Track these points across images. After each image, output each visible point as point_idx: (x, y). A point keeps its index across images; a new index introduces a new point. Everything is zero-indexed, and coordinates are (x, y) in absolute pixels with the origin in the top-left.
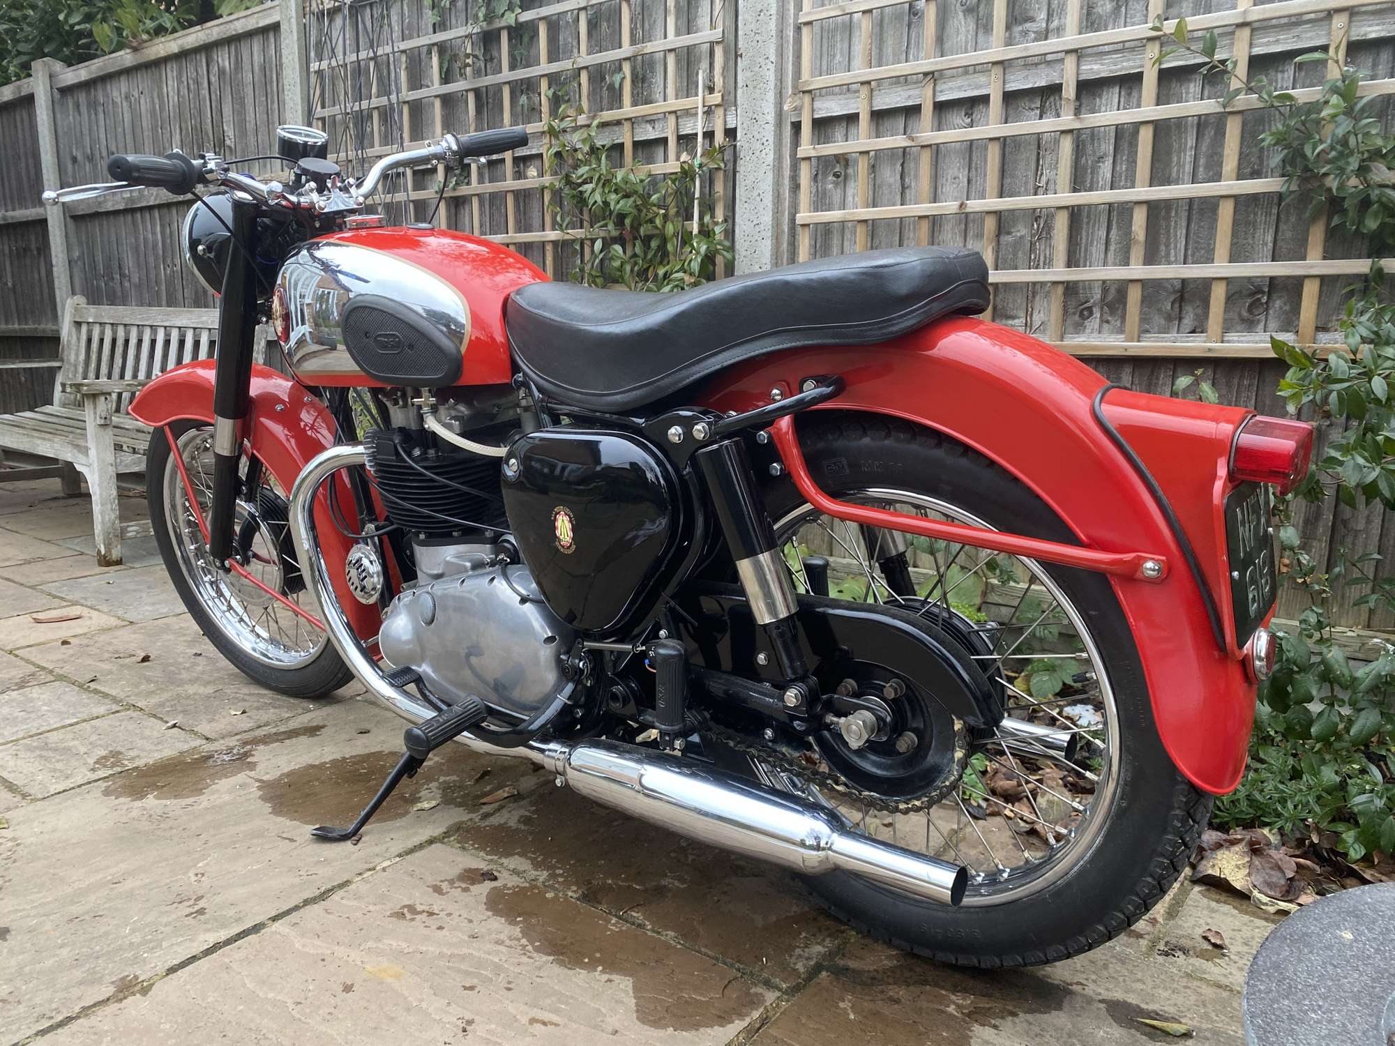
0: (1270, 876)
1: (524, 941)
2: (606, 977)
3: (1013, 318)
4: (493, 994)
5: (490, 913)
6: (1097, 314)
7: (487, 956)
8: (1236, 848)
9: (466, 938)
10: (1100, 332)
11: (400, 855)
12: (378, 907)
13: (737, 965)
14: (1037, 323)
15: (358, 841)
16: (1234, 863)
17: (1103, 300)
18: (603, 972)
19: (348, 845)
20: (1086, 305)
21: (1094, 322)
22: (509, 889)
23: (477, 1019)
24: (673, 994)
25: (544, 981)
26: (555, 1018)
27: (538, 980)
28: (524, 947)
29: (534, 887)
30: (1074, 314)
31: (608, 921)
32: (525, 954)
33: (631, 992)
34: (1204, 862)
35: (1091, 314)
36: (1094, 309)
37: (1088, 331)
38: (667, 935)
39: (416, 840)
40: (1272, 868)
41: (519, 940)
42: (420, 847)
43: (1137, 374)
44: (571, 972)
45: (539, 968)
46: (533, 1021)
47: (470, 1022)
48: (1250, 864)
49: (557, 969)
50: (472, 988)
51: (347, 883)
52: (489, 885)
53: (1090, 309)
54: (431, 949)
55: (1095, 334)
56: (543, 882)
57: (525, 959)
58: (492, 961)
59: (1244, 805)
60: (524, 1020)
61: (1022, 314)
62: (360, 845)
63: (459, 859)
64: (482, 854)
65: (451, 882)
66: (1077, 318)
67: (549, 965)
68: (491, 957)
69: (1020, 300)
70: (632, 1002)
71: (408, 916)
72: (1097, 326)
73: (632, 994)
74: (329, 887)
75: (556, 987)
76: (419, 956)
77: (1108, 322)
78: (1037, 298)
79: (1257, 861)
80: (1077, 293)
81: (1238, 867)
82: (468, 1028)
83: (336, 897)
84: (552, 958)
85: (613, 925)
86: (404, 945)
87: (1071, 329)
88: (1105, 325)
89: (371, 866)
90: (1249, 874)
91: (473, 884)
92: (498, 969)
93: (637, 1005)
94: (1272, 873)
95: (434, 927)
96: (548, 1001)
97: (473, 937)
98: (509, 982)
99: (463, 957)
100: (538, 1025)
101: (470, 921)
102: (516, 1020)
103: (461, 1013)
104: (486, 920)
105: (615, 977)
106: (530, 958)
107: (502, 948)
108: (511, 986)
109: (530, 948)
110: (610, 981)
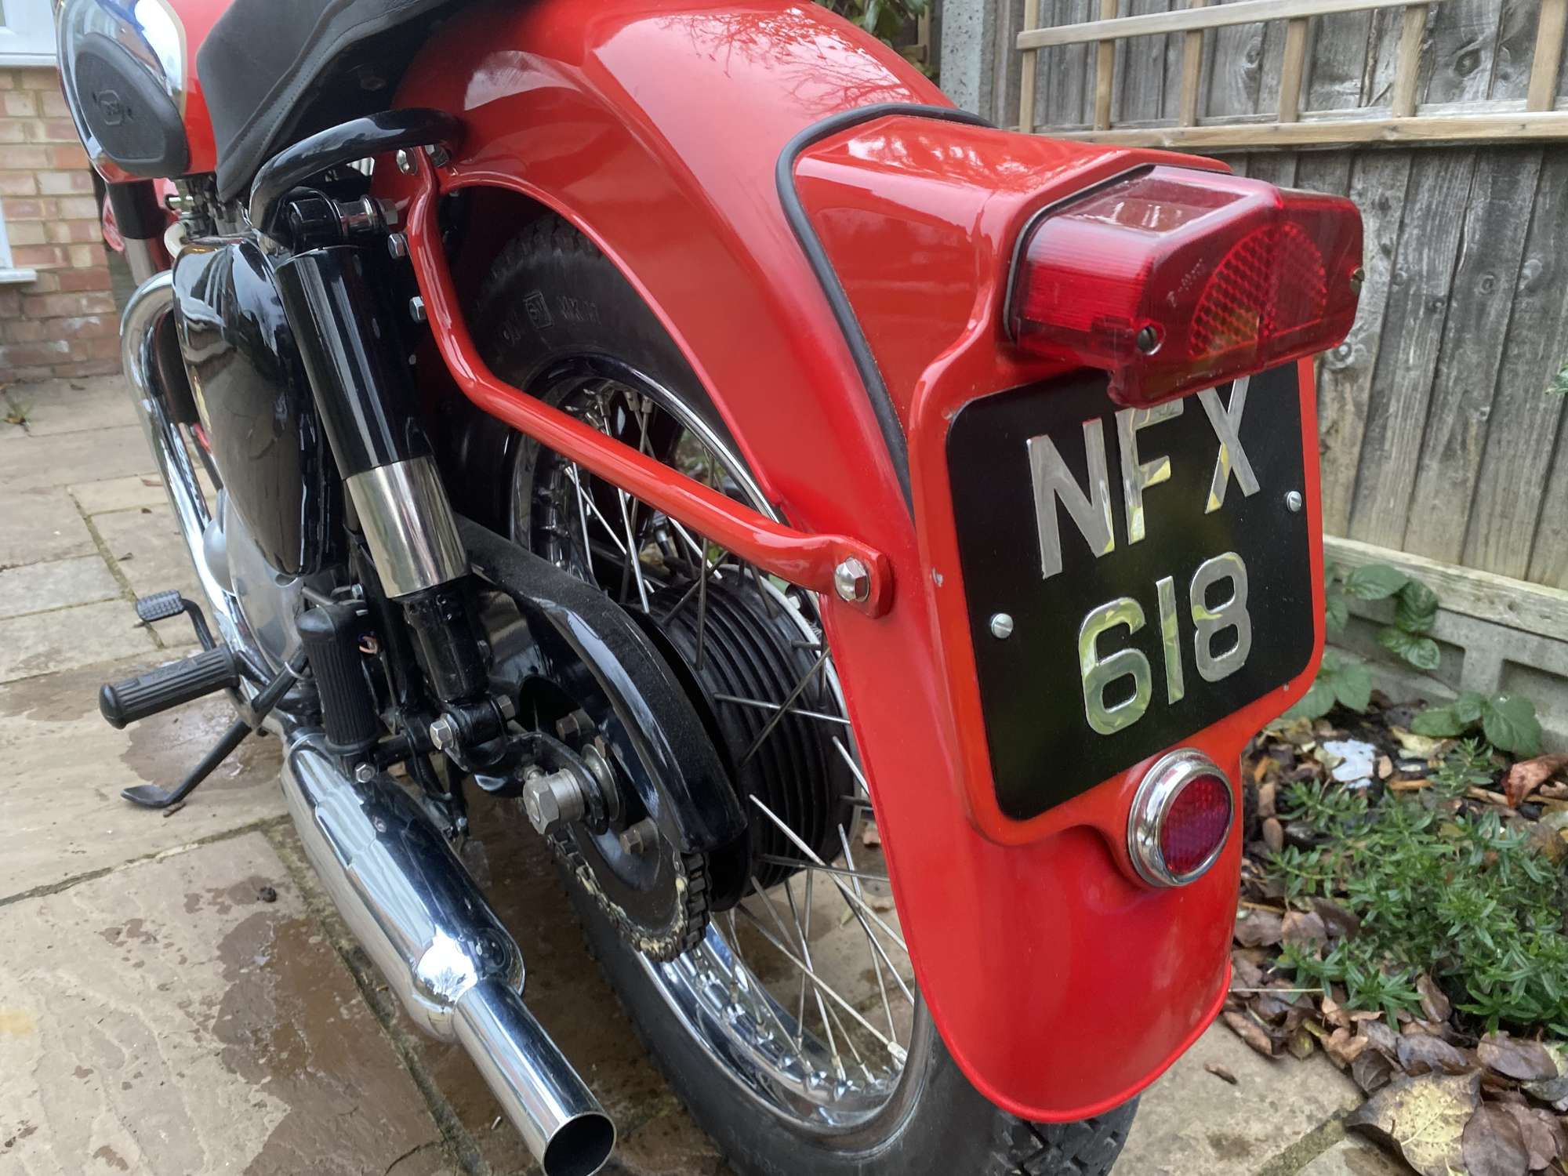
0: (1501, 1154)
1: (215, 1010)
2: (261, 1096)
3: (1342, 79)
4: (101, 1091)
5: (217, 953)
6: (1487, 63)
8: (1452, 1083)
9: (153, 988)
10: (1489, 97)
11: (202, 842)
12: (104, 915)
13: (455, 1121)
14: (1379, 89)
15: (173, 812)
16: (1438, 1111)
17: (1499, 35)
18: (265, 1088)
19: (158, 816)
20: (1470, 48)
21: (1480, 81)
22: (274, 919)
23: (43, 1128)
24: (319, 1152)
25: (183, 1084)
26: (133, 1154)
27: (174, 1079)
28: (207, 1019)
29: (307, 923)
30: (1447, 65)
31: (346, 1000)
32: (198, 1032)
33: (269, 1133)
34: (1386, 1093)
35: (1476, 63)
36: (1483, 54)
37: (1467, 96)
38: (407, 1040)
39: (238, 823)
40: (1509, 1142)
41: (210, 1004)
42: (238, 832)
43: (1548, 174)
44: (225, 1076)
45: (194, 1060)
46: (106, 1152)
47: (29, 1132)
48: (1470, 1122)
49: (213, 1068)
50: (82, 1073)
51: (108, 870)
52: (259, 907)
53: (1475, 56)
54: (98, 995)
55: (1481, 101)
56: (328, 917)
57: (190, 1041)
58: (150, 1032)
59: (1517, 994)
60: (95, 1144)
61: (1357, 71)
62: (172, 817)
63: (261, 860)
65: (218, 893)
66: (1450, 73)
67: (212, 1057)
68: (152, 1025)
69: (1357, 45)
70: (254, 1148)
71: (122, 937)
72: (1483, 86)
73: (266, 1138)
74: (78, 874)
75: (185, 1099)
76: (77, 1003)
77: (1505, 77)
78: (1386, 41)
79: (1485, 1118)
80: (1455, 26)
81: (1445, 1120)
82: (20, 1141)
83: (72, 891)
84: (223, 1046)
85: (350, 1009)
86: (74, 981)
87: (1440, 95)
88: (1501, 85)
89: (152, 851)
90: (1463, 1139)
91: (239, 902)
92: (145, 1048)
93: (256, 1161)
94: (1507, 1149)
95: (133, 962)
96: (154, 1121)
97: (163, 987)
98: (138, 1075)
99: (123, 1017)
100: (102, 1160)
101: (183, 961)
102: (85, 1143)
103: (33, 1112)
104: (203, 963)
105: (272, 1101)
106: (198, 1039)
107: (179, 1015)
108: (134, 1082)
109: (212, 1023)
110: (260, 1105)
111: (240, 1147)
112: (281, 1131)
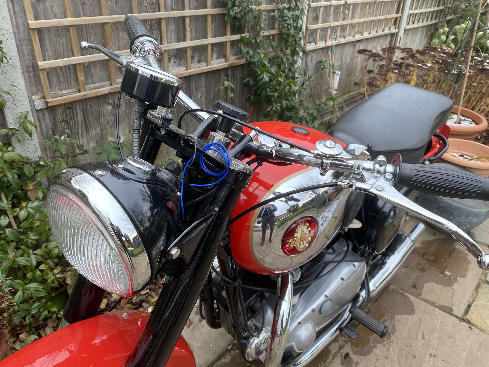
2: (396, 321)
7: (396, 353)
9: (388, 361)
18: (395, 322)
22: (354, 349)
23: (428, 353)
25: (403, 336)
26: (420, 333)
28: (388, 343)
32: (392, 342)
41: (384, 345)
44: (397, 330)
45: (398, 338)
46: (423, 338)
47: (431, 355)
49: (397, 334)
50: (414, 357)
52: (351, 355)
57: (395, 342)
60: (424, 341)
64: (328, 360)
70: (406, 316)
73: (403, 315)
84: (392, 335)
91: (352, 362)
92: (401, 349)
93: (407, 314)
96: (413, 335)
97: (387, 358)
98: (407, 346)
99: (398, 360)
100: (425, 338)
101: (378, 360)
102: (425, 343)
103: (427, 358)
104: (376, 355)
105: (396, 319)
106: (393, 340)
107: (391, 349)
108: (409, 345)
109: (388, 341)
110: (398, 320)
111: (407, 318)
112: (400, 314)
